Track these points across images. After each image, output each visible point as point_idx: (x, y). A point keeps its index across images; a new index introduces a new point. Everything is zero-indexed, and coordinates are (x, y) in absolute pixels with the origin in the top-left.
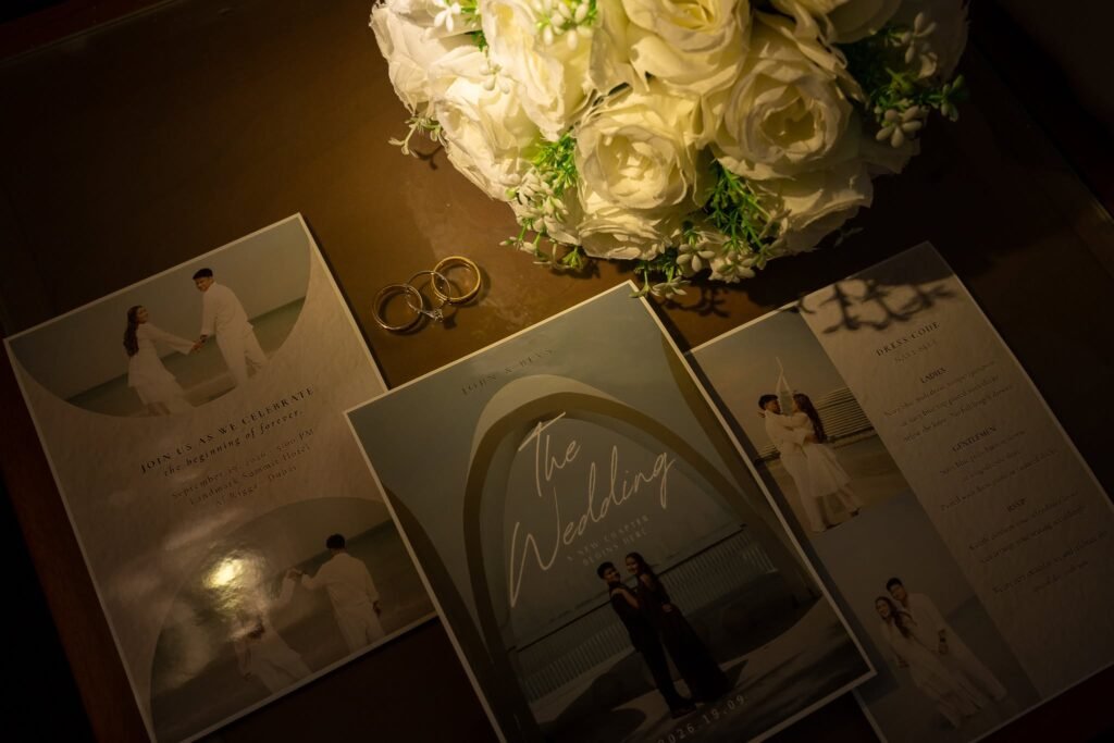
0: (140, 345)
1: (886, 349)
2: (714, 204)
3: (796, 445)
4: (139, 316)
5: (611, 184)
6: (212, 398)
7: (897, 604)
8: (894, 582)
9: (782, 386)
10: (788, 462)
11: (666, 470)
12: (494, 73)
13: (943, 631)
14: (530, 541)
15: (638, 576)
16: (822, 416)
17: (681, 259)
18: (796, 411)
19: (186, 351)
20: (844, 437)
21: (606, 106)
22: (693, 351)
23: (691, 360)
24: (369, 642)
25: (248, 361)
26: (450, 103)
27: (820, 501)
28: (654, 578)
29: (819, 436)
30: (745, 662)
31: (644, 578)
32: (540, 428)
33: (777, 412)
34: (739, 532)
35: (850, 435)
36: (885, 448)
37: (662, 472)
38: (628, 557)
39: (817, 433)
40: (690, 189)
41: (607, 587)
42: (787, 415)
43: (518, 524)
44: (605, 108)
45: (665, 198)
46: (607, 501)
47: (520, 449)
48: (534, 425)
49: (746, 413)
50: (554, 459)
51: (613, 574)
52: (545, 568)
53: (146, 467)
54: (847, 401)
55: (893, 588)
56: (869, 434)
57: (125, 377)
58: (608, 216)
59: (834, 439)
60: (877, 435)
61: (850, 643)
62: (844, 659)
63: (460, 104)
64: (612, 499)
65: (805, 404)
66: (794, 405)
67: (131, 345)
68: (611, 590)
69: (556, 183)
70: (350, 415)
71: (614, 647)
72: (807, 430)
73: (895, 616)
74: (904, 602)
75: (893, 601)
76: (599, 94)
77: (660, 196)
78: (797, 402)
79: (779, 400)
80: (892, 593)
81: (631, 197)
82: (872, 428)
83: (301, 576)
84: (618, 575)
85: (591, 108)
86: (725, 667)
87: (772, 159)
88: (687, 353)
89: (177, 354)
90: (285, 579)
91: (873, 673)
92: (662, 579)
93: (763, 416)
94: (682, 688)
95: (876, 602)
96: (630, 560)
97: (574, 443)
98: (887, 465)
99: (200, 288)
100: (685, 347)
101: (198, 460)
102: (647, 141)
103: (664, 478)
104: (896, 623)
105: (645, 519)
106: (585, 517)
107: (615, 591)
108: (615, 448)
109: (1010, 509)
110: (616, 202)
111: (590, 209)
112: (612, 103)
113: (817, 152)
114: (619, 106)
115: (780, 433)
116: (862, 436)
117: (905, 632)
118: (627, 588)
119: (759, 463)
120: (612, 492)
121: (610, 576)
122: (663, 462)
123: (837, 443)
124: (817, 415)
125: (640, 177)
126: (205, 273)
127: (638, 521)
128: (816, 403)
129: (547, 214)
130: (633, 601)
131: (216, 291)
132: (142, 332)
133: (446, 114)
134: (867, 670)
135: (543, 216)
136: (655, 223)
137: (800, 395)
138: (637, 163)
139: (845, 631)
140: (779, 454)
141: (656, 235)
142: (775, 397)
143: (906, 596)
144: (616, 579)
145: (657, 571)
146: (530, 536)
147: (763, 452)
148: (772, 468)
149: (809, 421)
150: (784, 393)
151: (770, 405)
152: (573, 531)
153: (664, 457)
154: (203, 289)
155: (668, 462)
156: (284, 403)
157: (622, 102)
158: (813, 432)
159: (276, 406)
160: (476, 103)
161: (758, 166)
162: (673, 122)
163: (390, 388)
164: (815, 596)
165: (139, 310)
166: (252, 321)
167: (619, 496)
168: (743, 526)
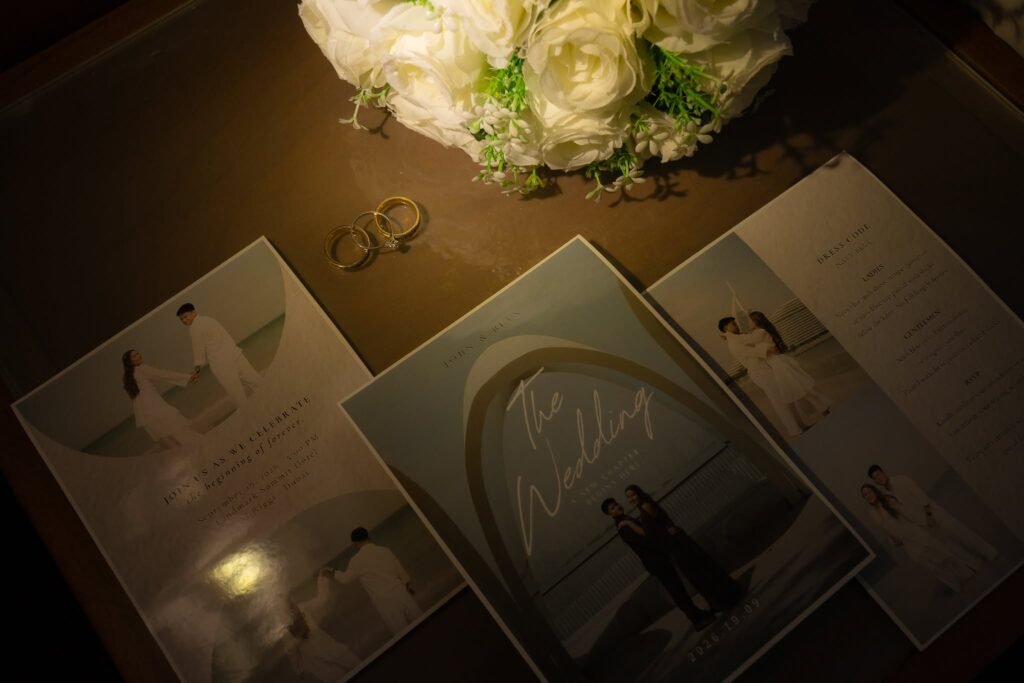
0: (139, 386)
1: (826, 257)
2: (661, 86)
3: (761, 359)
4: (133, 359)
5: (567, 93)
6: (218, 423)
7: (881, 488)
8: (874, 469)
9: (736, 308)
10: (757, 377)
11: (647, 404)
12: (440, 16)
13: (928, 506)
14: (534, 492)
15: (640, 506)
16: (778, 328)
17: (639, 147)
18: (754, 329)
19: (184, 384)
20: (803, 344)
21: (549, 20)
22: (648, 290)
23: (648, 297)
24: (409, 622)
25: (244, 382)
26: (399, 61)
27: (792, 407)
28: (655, 505)
29: (780, 348)
30: (752, 569)
31: (645, 506)
32: (523, 385)
33: (737, 332)
34: (724, 449)
35: (808, 342)
36: (843, 348)
37: (643, 407)
38: (628, 489)
39: (777, 345)
40: (638, 76)
41: (613, 521)
42: (746, 333)
43: (519, 478)
44: (547, 20)
45: (617, 92)
46: (598, 442)
47: (508, 409)
48: (516, 384)
49: (708, 337)
50: (541, 412)
51: (616, 508)
52: (552, 515)
53: (168, 498)
54: (799, 310)
55: (875, 474)
56: (824, 337)
57: (132, 419)
58: (567, 125)
59: (794, 348)
60: (832, 337)
61: (848, 533)
62: (844, 549)
63: (409, 59)
64: (602, 441)
65: (761, 320)
66: (751, 323)
67: (132, 388)
68: (617, 525)
69: (513, 106)
70: (343, 405)
71: (630, 575)
72: (768, 344)
73: (882, 500)
74: (887, 486)
75: (878, 487)
76: (539, 10)
77: (613, 91)
78: (754, 320)
79: (736, 321)
80: (874, 479)
81: (587, 100)
82: (827, 331)
83: (333, 572)
84: (621, 509)
85: (534, 26)
86: (735, 575)
87: (709, 28)
88: (644, 293)
89: (176, 389)
90: (320, 578)
91: (872, 555)
92: (663, 505)
93: (725, 338)
94: (700, 602)
95: (862, 489)
96: (630, 492)
97: (557, 394)
98: (847, 363)
99: (185, 323)
100: (641, 287)
101: (216, 483)
102: (593, 41)
103: (646, 411)
104: (884, 506)
105: (636, 452)
106: (580, 461)
107: (622, 524)
108: (596, 392)
109: (967, 383)
110: (573, 108)
111: (549, 123)
112: (553, 15)
113: (746, 11)
114: (560, 15)
115: (744, 351)
116: (818, 340)
117: (894, 513)
118: (631, 519)
119: (729, 382)
120: (601, 432)
121: (614, 511)
122: (642, 398)
123: (798, 351)
124: (773, 328)
125: (589, 80)
126: (187, 308)
127: (630, 455)
128: (771, 318)
129: (513, 137)
130: (639, 530)
131: (200, 322)
132: (139, 374)
133: (396, 73)
134: (866, 554)
135: (509, 140)
136: (609, 120)
137: (755, 313)
138: (585, 67)
139: (839, 522)
140: (746, 370)
141: (612, 131)
142: (733, 319)
143: (888, 480)
144: (620, 513)
145: (656, 499)
146: (533, 487)
147: (731, 371)
148: (742, 384)
149: (768, 335)
150: (740, 313)
151: (729, 326)
152: (571, 476)
153: (642, 392)
154: (188, 323)
155: (647, 395)
156: (285, 415)
157: (563, 10)
158: (773, 345)
159: (278, 419)
160: (424, 52)
161: (696, 38)
162: (612, 17)
163: (374, 375)
164: (806, 495)
165: (133, 354)
166: (239, 345)
167: (608, 436)
168: (727, 442)
